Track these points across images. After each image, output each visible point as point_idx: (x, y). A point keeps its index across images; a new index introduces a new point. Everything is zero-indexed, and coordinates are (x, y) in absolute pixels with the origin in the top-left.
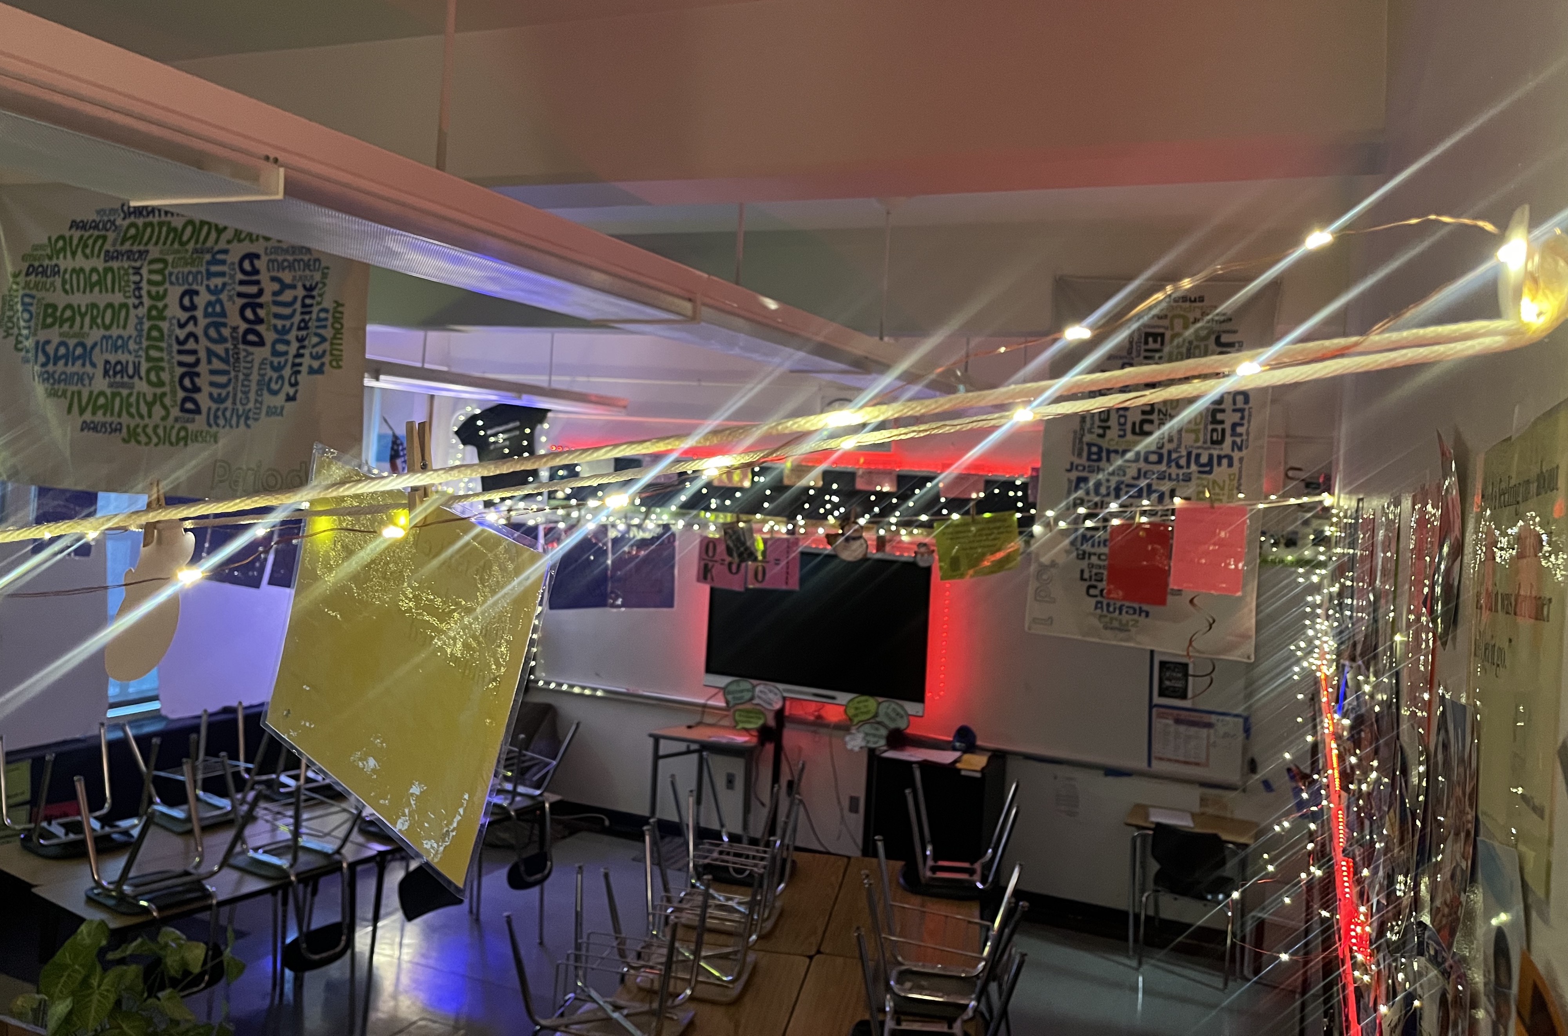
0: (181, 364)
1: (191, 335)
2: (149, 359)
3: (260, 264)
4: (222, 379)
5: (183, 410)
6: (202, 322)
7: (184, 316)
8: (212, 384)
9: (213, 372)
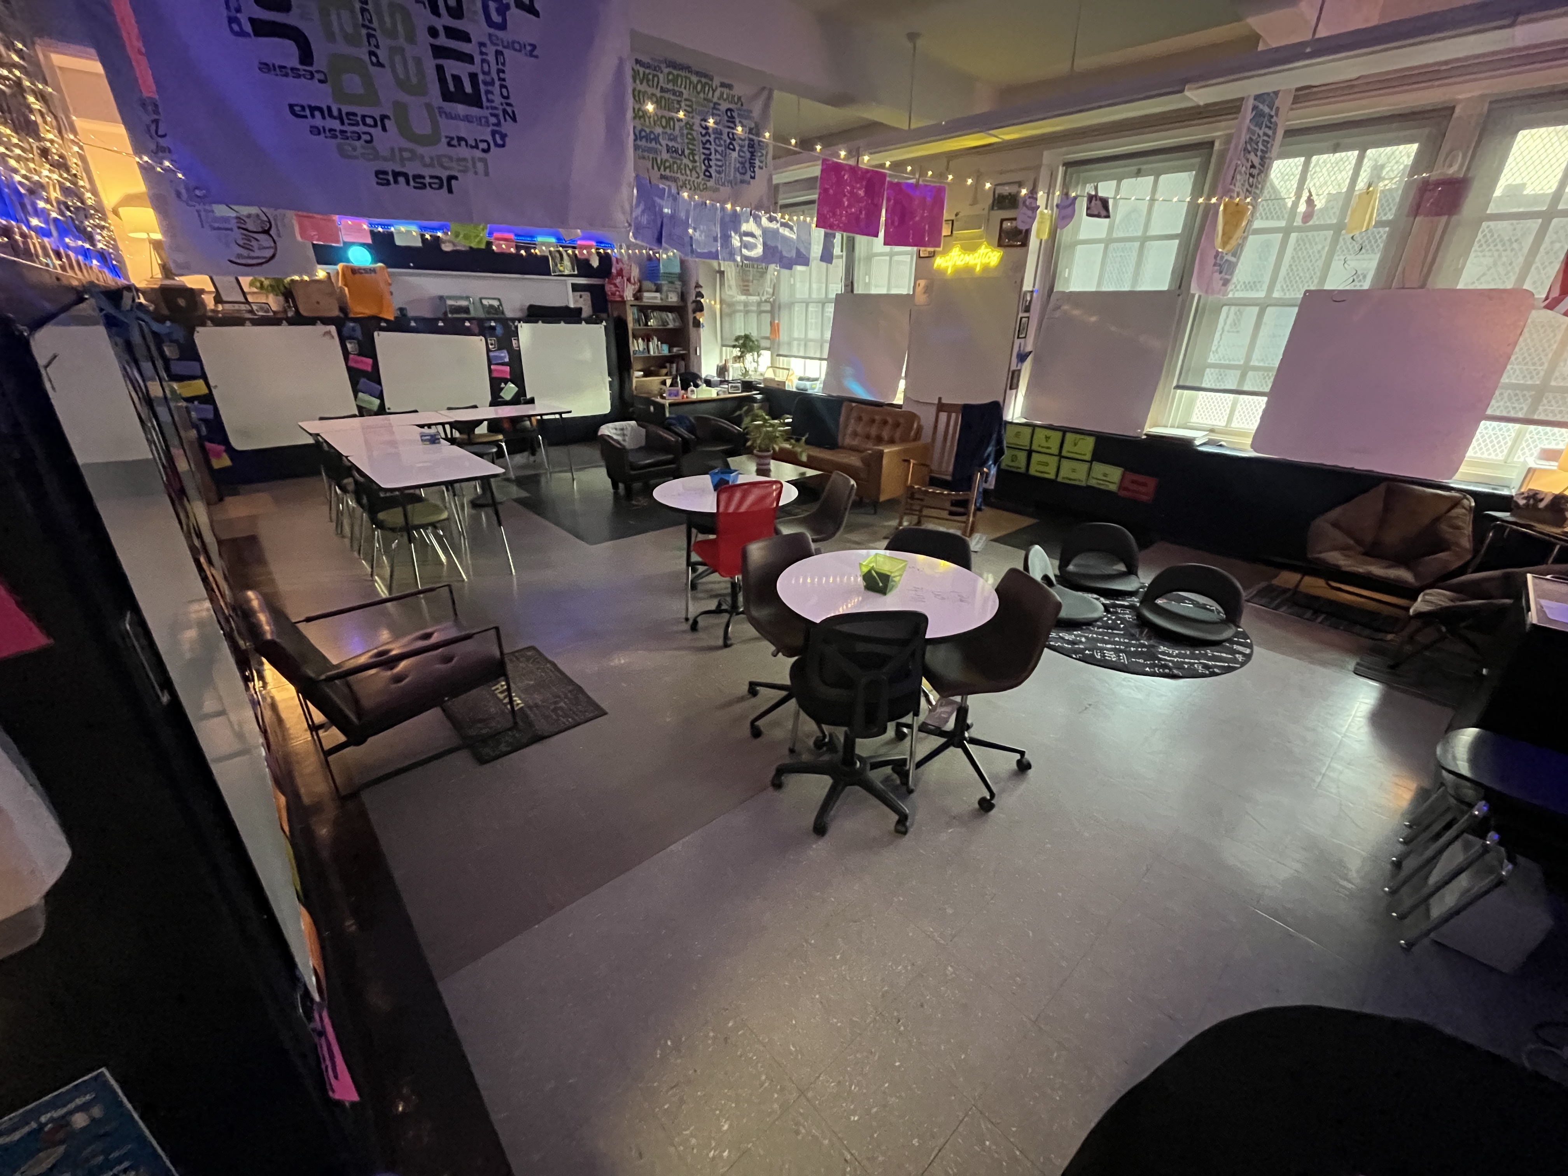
0: (704, 154)
1: (708, 141)
2: (688, 148)
3: (735, 114)
4: (720, 163)
5: (704, 175)
6: (713, 136)
7: (704, 132)
8: (716, 165)
9: (717, 160)
